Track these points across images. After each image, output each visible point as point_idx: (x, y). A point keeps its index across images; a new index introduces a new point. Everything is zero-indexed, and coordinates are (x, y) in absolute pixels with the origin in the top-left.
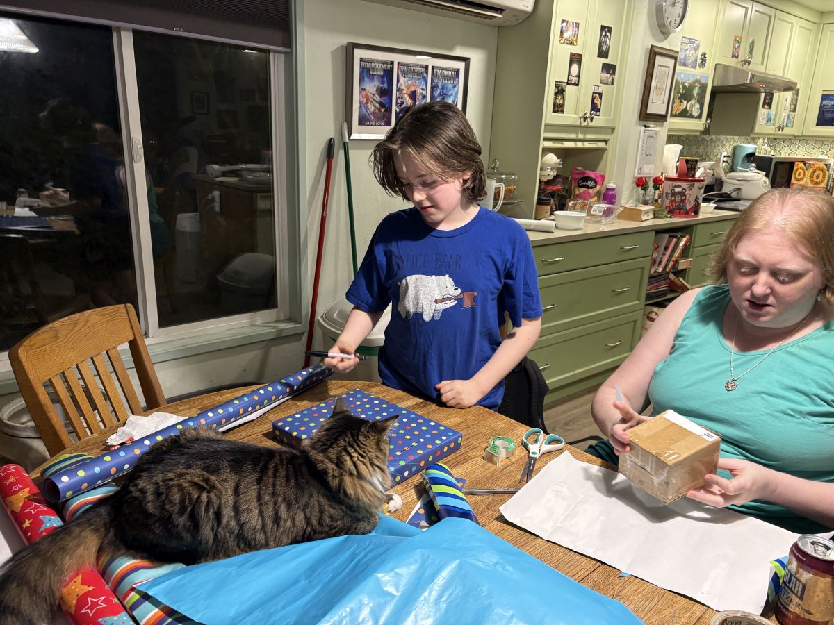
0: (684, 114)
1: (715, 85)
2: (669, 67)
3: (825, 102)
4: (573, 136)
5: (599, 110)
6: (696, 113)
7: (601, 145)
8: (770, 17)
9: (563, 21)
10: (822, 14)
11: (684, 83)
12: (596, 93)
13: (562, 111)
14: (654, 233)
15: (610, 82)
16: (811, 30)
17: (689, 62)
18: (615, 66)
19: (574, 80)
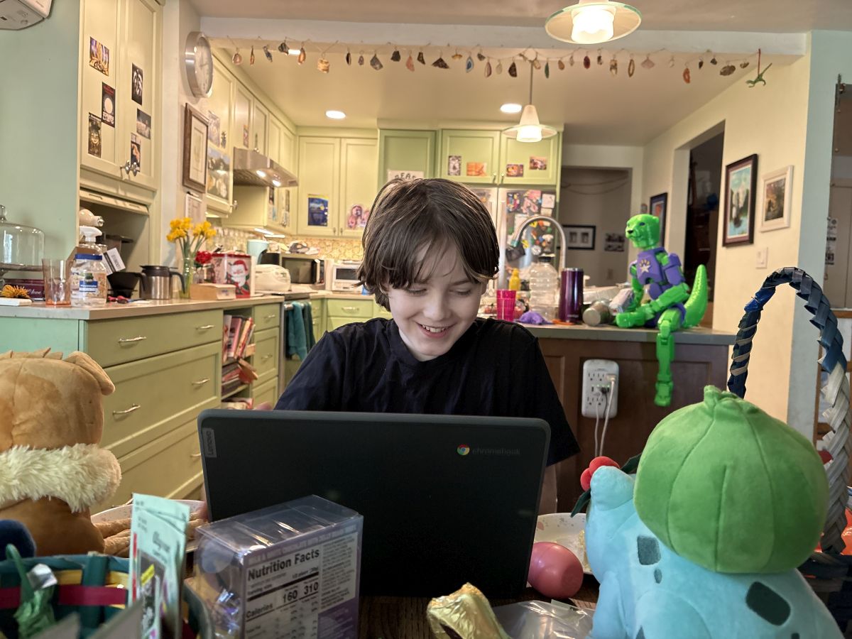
0: (214, 191)
1: (236, 168)
2: (203, 134)
3: (312, 205)
4: (112, 191)
5: (138, 165)
6: (224, 195)
7: (143, 209)
8: (266, 116)
9: (92, 39)
10: (297, 127)
11: (211, 159)
12: (135, 143)
13: (99, 154)
14: (221, 312)
15: (147, 135)
16: (290, 139)
17: (214, 138)
18: (150, 117)
19: (110, 118)
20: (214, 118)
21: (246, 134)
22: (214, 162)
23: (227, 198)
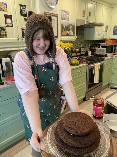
1: (78, 25)
3: (115, 29)
8: (95, 5)
11: (65, 25)
17: (65, 18)
19: (10, 25)
20: (66, 12)
21: (84, 13)
22: (67, 26)
23: (74, 35)
